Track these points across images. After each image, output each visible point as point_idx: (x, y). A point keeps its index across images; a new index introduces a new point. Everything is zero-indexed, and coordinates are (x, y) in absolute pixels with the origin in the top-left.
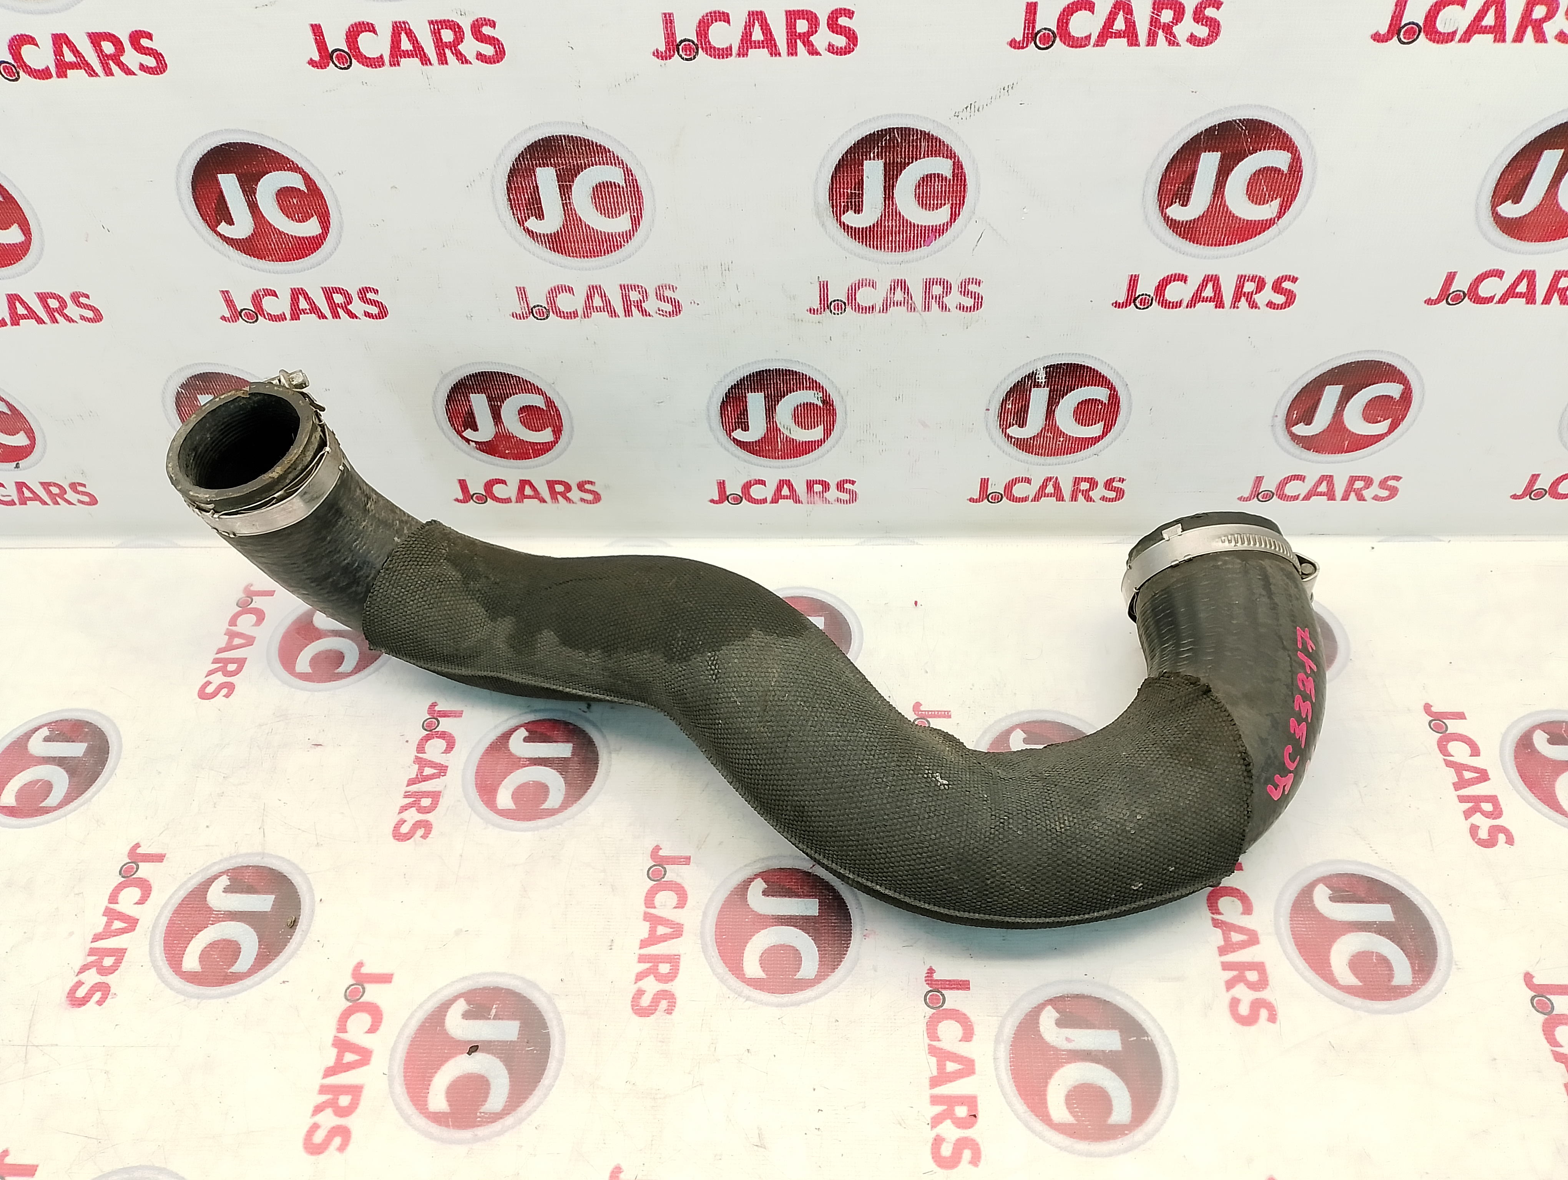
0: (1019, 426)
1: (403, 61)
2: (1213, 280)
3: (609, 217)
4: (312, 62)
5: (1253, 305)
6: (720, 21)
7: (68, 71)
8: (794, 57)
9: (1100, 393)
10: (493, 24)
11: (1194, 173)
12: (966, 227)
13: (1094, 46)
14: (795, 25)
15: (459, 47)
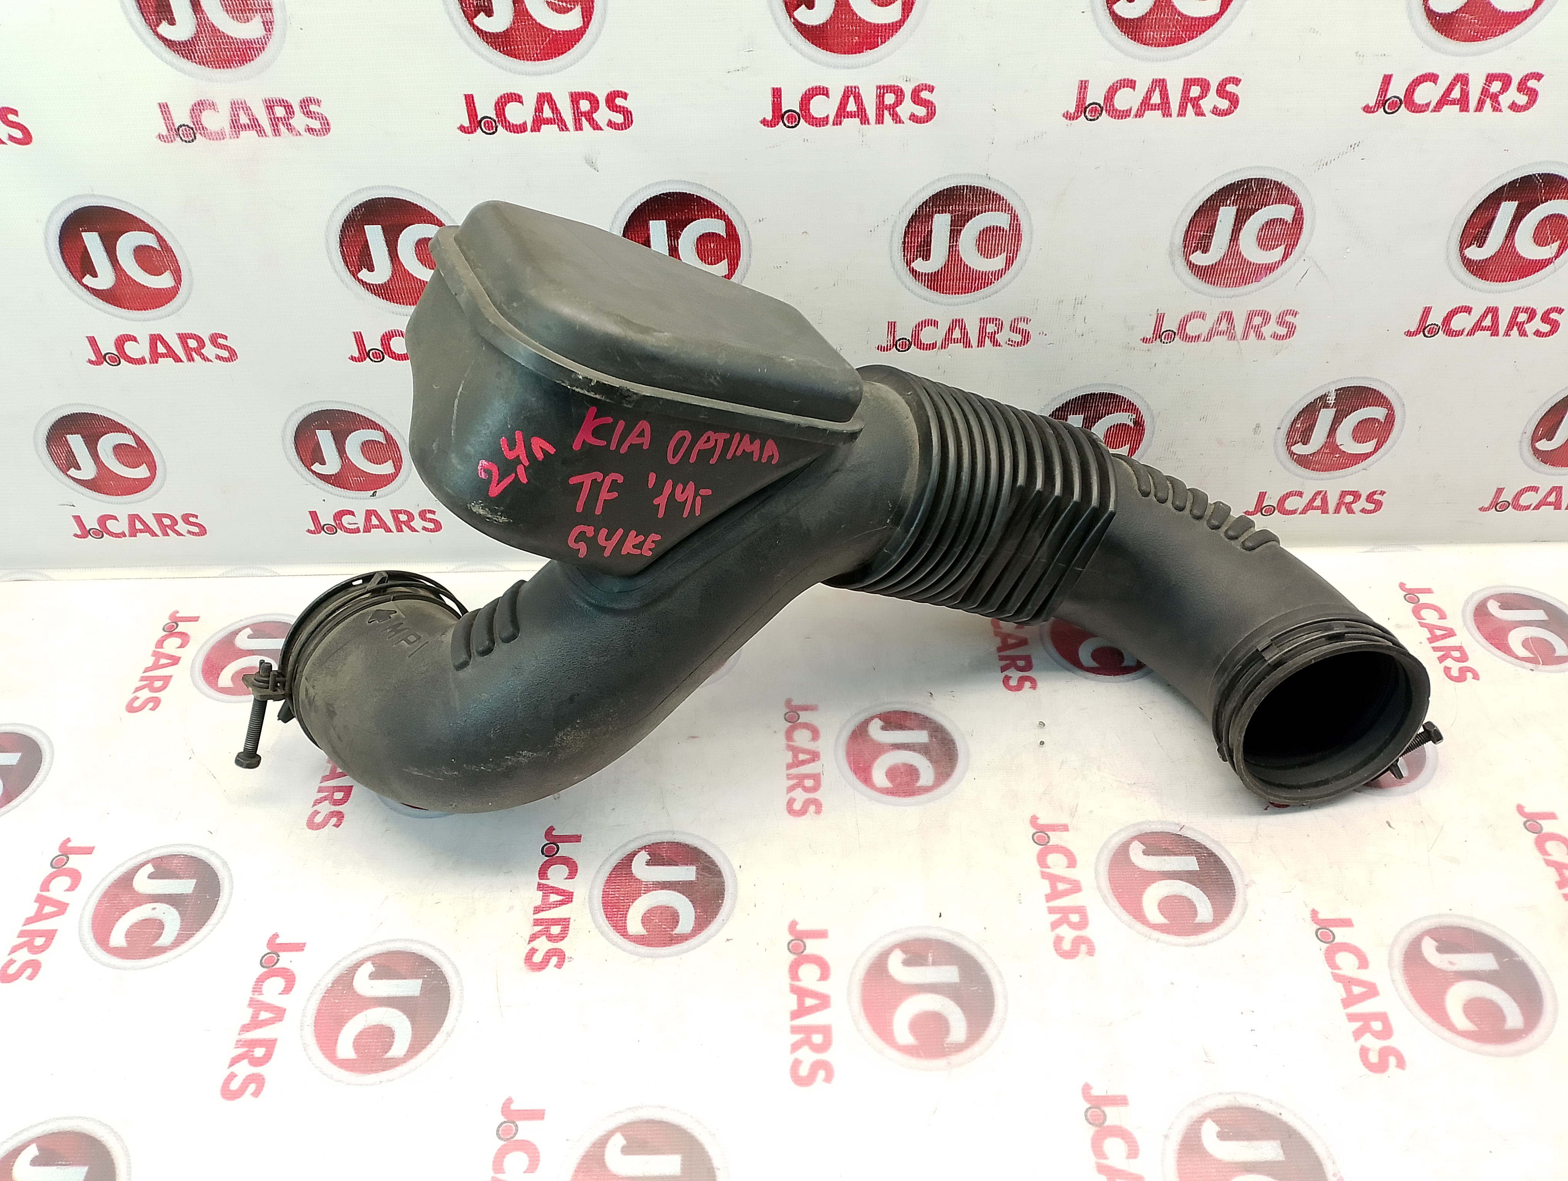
0: (1303, 444)
1: (845, 121)
2: (1493, 311)
3: (987, 258)
4: (764, 122)
5: (1523, 333)
6: (1127, 87)
7: (543, 126)
8: (1182, 118)
9: (1378, 413)
10: (931, 89)
11: (1494, 218)
12: (1294, 265)
13: (1431, 112)
14: (1189, 91)
15: (897, 109)
